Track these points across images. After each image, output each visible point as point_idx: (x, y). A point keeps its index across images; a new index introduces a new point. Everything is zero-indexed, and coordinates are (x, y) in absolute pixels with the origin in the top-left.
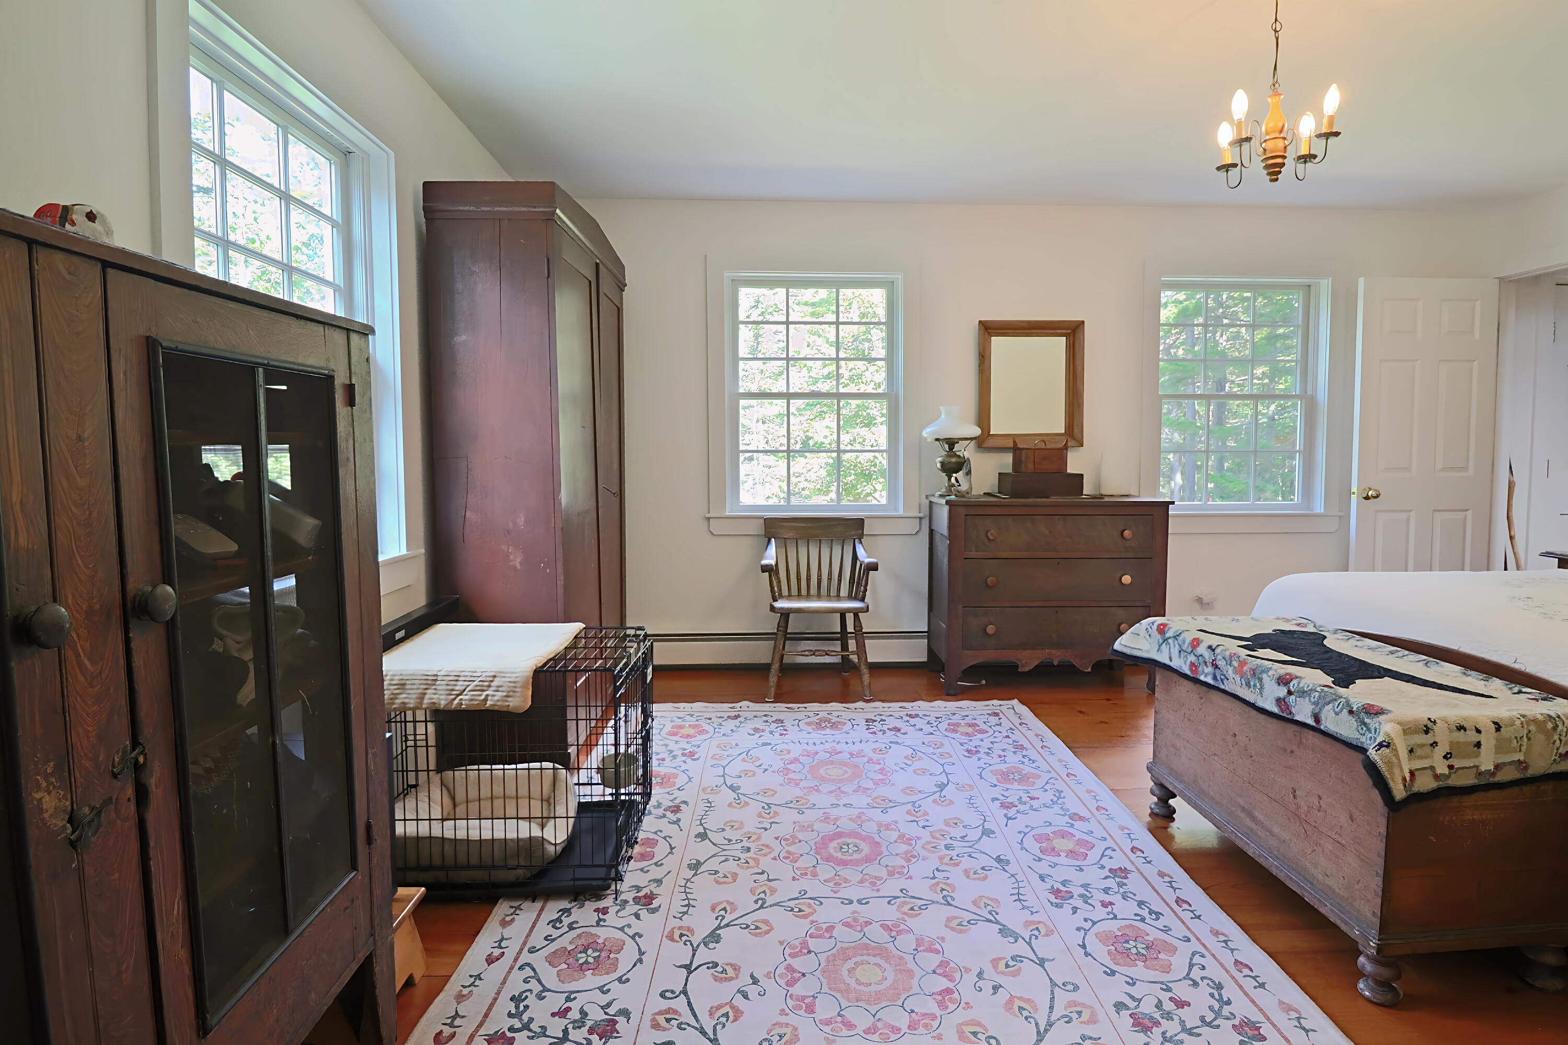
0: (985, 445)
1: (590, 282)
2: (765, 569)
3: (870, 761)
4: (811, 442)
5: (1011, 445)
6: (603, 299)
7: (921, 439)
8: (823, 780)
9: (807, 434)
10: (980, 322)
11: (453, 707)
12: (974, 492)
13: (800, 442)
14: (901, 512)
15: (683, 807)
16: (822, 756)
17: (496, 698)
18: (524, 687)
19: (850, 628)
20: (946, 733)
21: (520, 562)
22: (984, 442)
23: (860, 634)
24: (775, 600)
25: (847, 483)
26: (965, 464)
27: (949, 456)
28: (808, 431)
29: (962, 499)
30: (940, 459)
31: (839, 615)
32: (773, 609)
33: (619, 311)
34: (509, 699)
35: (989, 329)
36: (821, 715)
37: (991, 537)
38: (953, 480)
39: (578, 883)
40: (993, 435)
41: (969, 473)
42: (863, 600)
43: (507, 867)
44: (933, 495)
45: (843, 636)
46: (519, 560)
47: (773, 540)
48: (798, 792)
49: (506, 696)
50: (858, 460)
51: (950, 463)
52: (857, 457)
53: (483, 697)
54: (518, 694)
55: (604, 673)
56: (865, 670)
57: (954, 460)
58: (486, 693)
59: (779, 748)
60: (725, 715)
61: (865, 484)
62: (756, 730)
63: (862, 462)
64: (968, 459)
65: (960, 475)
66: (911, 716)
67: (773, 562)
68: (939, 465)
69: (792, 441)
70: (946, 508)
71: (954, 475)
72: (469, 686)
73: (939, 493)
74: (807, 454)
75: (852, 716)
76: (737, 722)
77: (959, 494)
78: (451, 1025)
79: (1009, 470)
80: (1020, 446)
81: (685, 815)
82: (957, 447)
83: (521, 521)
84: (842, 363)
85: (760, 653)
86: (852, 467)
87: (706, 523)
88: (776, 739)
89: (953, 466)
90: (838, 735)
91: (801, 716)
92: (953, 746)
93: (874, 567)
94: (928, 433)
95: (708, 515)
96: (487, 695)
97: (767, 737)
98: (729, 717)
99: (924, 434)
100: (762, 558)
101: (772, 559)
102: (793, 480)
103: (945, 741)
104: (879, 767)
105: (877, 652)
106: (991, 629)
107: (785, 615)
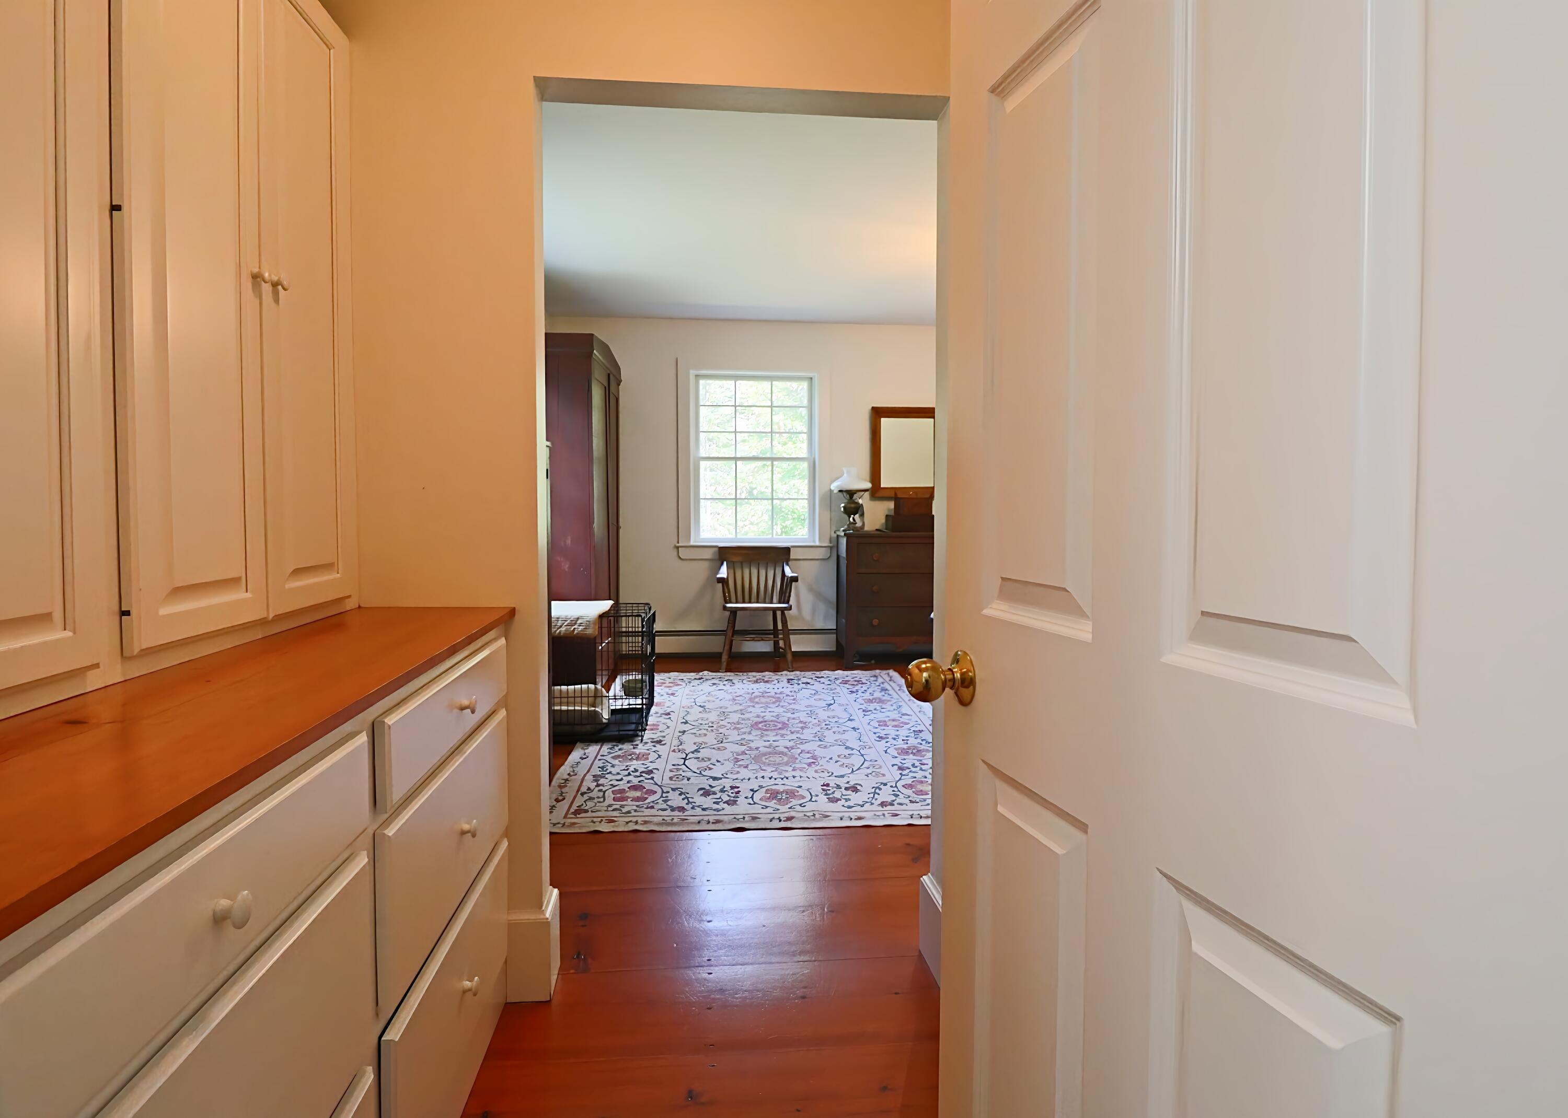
0: (878, 495)
1: (605, 387)
2: (721, 580)
3: (787, 695)
4: (755, 492)
5: (893, 495)
6: (611, 395)
7: (831, 491)
8: (757, 703)
9: (752, 485)
10: (873, 408)
11: (556, 634)
12: (866, 528)
13: (745, 492)
14: (817, 544)
15: (671, 713)
16: (757, 694)
17: (580, 630)
18: (594, 624)
19: (780, 627)
20: (840, 685)
21: (568, 567)
22: (876, 492)
23: (787, 632)
24: (726, 603)
25: (786, 527)
26: (860, 508)
27: (848, 503)
28: (752, 482)
29: (858, 533)
30: (843, 505)
31: (771, 612)
32: (725, 608)
33: (617, 400)
34: (587, 630)
35: (878, 413)
36: (758, 677)
37: (875, 559)
38: (851, 519)
39: (621, 733)
40: (882, 488)
41: (862, 515)
42: (788, 602)
43: (582, 724)
44: (839, 530)
45: (775, 632)
46: (567, 566)
47: (725, 563)
48: (741, 707)
49: (584, 628)
50: (795, 507)
51: (851, 508)
52: (794, 505)
53: (572, 629)
54: (591, 627)
55: (637, 618)
56: (789, 657)
57: (853, 506)
58: (574, 627)
59: (729, 691)
60: (693, 678)
61: (800, 527)
62: (714, 684)
63: (799, 509)
64: (862, 504)
65: (857, 517)
66: (818, 677)
67: (725, 576)
68: (842, 509)
69: (738, 492)
70: (845, 539)
71: (852, 516)
72: (564, 623)
73: (842, 529)
74: (751, 501)
75: (777, 677)
76: (701, 681)
77: (855, 529)
78: (561, 795)
79: (892, 513)
80: (899, 496)
81: (672, 716)
82: (855, 496)
83: (569, 542)
84: (776, 436)
85: (714, 645)
86: (790, 513)
87: (676, 550)
88: (728, 687)
89: (853, 509)
90: (768, 685)
91: (742, 678)
92: (843, 690)
93: (795, 579)
94: (835, 486)
95: (677, 545)
96: (575, 628)
97: (721, 687)
98: (695, 679)
99: (832, 488)
100: (717, 573)
101: (724, 574)
102: (740, 524)
103: (838, 688)
104: (793, 698)
105: (799, 644)
106: (875, 622)
107: (734, 611)
